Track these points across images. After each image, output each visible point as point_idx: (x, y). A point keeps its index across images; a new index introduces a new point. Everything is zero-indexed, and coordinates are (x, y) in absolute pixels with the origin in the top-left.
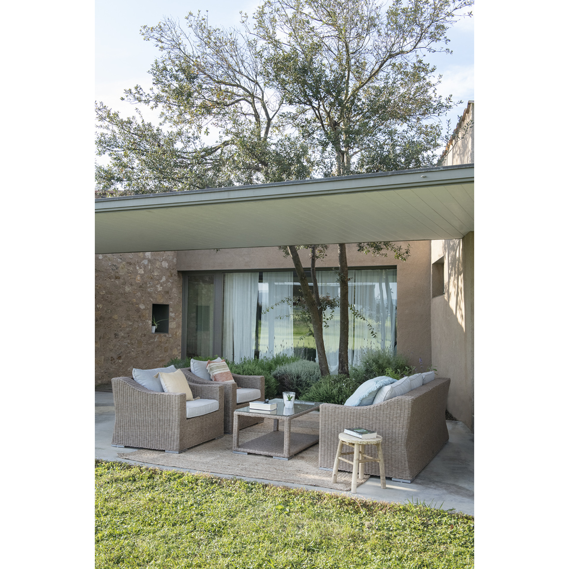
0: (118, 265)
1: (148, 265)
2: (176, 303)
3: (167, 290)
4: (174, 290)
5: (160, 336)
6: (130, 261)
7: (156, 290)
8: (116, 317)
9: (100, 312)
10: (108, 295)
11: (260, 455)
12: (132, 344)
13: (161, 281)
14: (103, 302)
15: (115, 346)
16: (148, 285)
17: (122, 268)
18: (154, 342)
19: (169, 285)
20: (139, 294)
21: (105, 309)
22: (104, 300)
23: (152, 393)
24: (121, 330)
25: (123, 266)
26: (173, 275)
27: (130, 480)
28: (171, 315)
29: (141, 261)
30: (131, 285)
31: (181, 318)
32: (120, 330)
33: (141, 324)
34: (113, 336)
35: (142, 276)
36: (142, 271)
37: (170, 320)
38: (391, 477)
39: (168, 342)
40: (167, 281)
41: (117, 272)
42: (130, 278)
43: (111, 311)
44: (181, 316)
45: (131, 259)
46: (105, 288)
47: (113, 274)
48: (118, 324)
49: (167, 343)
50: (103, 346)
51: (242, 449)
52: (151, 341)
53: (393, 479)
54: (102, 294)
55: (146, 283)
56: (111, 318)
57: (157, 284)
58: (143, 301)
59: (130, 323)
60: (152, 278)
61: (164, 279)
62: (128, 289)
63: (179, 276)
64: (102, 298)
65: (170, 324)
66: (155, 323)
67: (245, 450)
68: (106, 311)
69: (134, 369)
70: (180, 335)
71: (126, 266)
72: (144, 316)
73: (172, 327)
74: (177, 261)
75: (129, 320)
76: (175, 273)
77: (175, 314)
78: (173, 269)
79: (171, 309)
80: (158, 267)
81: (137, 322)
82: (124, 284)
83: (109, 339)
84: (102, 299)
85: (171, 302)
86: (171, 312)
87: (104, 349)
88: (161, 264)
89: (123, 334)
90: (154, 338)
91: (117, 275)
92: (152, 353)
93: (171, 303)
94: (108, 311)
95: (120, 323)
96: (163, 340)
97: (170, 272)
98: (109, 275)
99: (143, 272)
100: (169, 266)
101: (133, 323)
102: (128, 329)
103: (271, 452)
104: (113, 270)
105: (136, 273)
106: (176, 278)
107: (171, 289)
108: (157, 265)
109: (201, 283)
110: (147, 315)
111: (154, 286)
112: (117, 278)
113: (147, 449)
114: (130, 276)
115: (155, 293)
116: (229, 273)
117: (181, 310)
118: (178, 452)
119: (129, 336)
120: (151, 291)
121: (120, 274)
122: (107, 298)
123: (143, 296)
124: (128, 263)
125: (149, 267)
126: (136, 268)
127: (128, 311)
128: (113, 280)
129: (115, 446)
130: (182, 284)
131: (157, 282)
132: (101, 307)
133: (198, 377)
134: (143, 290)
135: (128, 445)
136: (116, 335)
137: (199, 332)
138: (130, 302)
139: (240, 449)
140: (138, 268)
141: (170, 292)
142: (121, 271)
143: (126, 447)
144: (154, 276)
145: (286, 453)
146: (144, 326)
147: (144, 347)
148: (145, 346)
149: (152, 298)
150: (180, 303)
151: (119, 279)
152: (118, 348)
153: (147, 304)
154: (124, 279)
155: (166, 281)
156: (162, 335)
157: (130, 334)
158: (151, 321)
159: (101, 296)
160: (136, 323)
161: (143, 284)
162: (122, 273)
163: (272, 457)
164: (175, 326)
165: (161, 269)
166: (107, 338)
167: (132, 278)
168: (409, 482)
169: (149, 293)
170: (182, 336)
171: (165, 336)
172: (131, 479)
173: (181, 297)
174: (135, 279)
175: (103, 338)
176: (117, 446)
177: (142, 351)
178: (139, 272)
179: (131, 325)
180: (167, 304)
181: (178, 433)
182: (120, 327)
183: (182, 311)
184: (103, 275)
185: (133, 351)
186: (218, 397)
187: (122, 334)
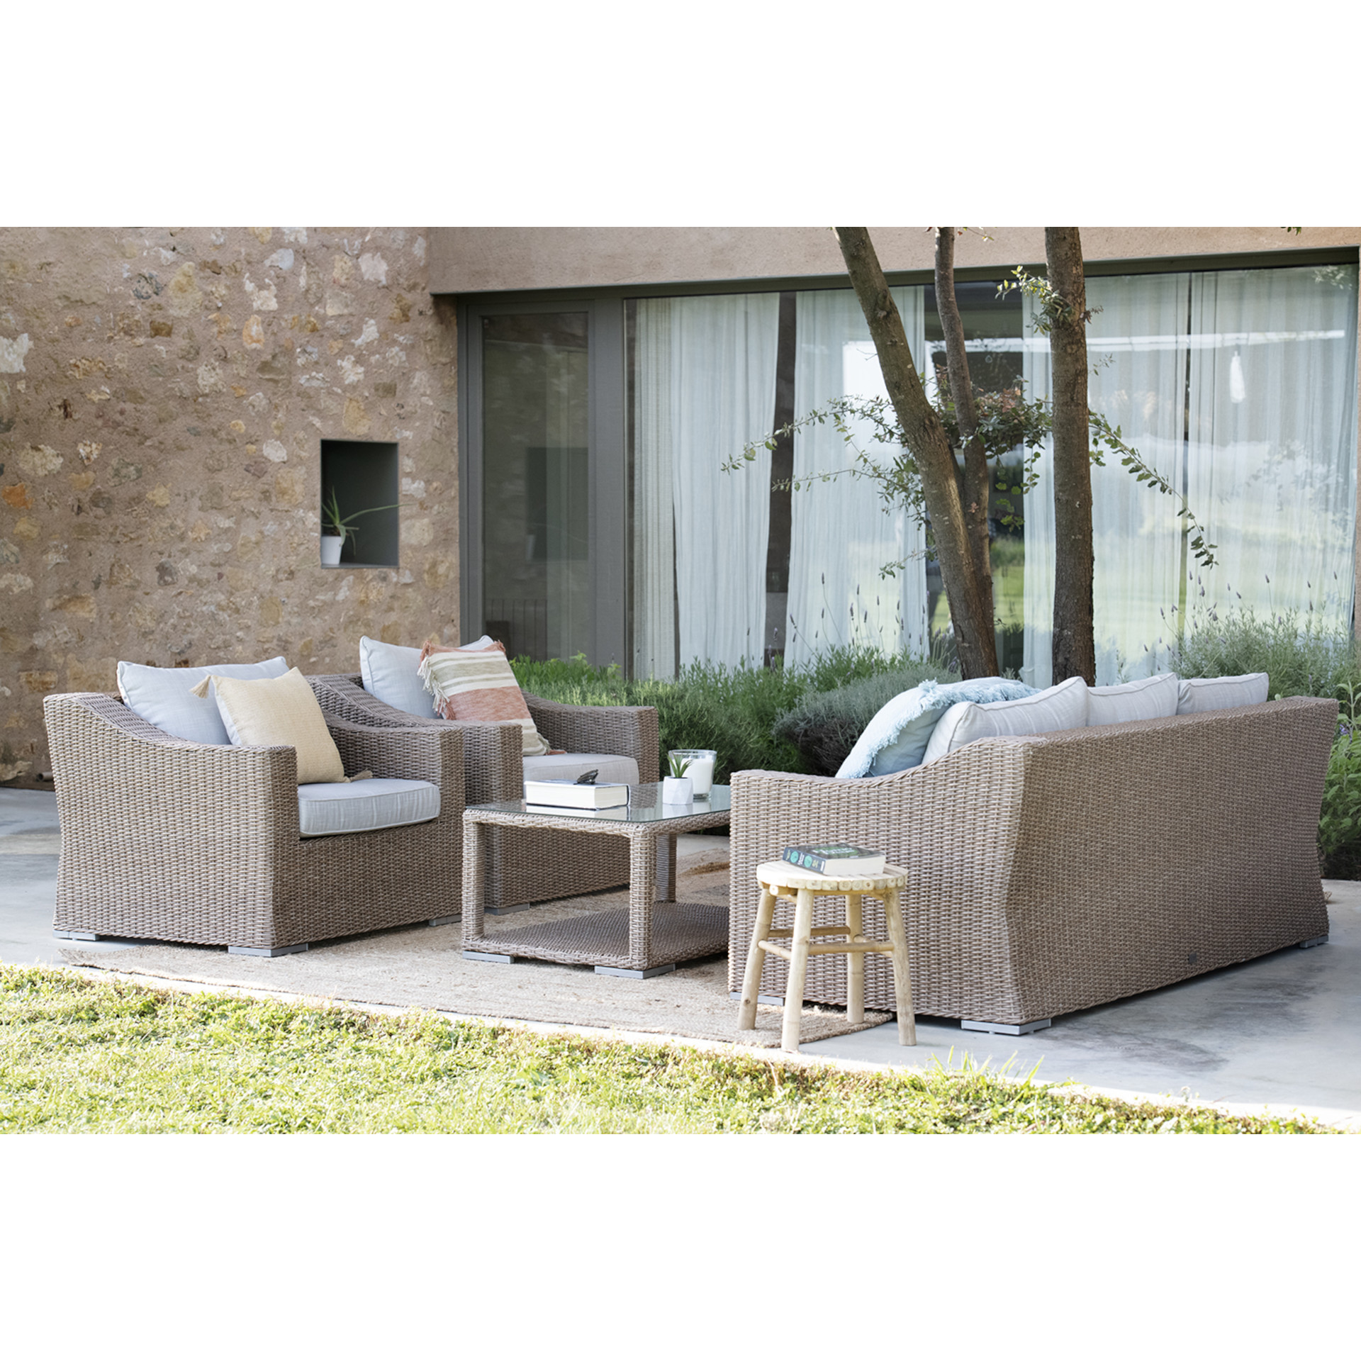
0: (162, 278)
1: (295, 273)
2: (428, 437)
3: (386, 380)
4: (420, 378)
5: (361, 578)
6: (214, 256)
7: (337, 379)
8: (159, 495)
9: (91, 474)
10: (122, 405)
11: (553, 963)
12: (237, 611)
13: (358, 342)
14: (105, 432)
15: (161, 617)
16: (300, 362)
17: (182, 289)
18: (333, 603)
19: (396, 355)
20: (259, 398)
21: (114, 462)
22: (105, 425)
23: (178, 745)
24: (186, 552)
25: (184, 281)
26: (413, 314)
27: (80, 1019)
28: (409, 487)
29: (264, 256)
30: (225, 359)
31: (457, 503)
32: (183, 551)
33: (271, 527)
34: (151, 576)
35: (270, 320)
36: (267, 301)
37: (403, 511)
38: (957, 1016)
39: (396, 605)
40: (385, 338)
41: (160, 307)
42: (215, 330)
43: (139, 471)
44: (454, 492)
45: (218, 247)
46: (108, 376)
47: (141, 312)
48: (172, 527)
49: (391, 609)
50: (112, 616)
51: (493, 945)
52: (321, 597)
53: (965, 1024)
54: (96, 398)
55: (288, 352)
56: (138, 499)
57: (341, 354)
58: (277, 427)
59: (225, 523)
60: (314, 330)
61: (370, 331)
62: (208, 376)
63: (440, 318)
64: (98, 417)
65: (403, 526)
66: (338, 523)
67: (503, 946)
68: (117, 473)
69: (120, 663)
70: (454, 574)
71: (196, 281)
72: (283, 493)
73: (414, 541)
74: (429, 249)
75: (218, 508)
76: (421, 306)
77: (428, 482)
78: (413, 287)
79: (406, 463)
80: (343, 281)
81: (256, 516)
82: (193, 354)
83: (133, 587)
84: (100, 423)
85: (408, 434)
86: (408, 475)
87: (114, 627)
88: (357, 267)
89: (193, 569)
90: (334, 587)
91: (158, 317)
92: (326, 651)
93: (404, 435)
94: (124, 471)
95: (179, 522)
96: (373, 596)
97: (399, 299)
98: (123, 317)
99: (273, 305)
100: (394, 275)
101: (237, 523)
102: (215, 548)
103: (589, 951)
104: (139, 297)
105: (244, 308)
106: (429, 326)
107: (406, 376)
108: (336, 273)
109: (548, 347)
110: (299, 488)
111: (327, 362)
112: (160, 331)
113: (169, 943)
114: (215, 322)
115: (330, 393)
116: (653, 302)
117: (454, 467)
118: (269, 953)
119: (220, 576)
120: (315, 383)
121: (173, 312)
122: (119, 418)
123: (276, 407)
124: (204, 265)
125: (303, 281)
126: (240, 287)
127: (213, 471)
128: (141, 340)
129: (65, 935)
130: (453, 353)
131: (336, 345)
132: (94, 456)
133: (386, 706)
134: (276, 382)
135: (105, 932)
136: (163, 570)
137: (551, 567)
138: (223, 434)
139: (484, 944)
140: (249, 286)
141: (400, 387)
142: (176, 301)
143: (101, 938)
144: (323, 318)
145: (635, 954)
146: (287, 533)
147: (289, 623)
148: (295, 620)
149: (319, 413)
150: (448, 434)
151: (169, 334)
152: (174, 627)
153: (299, 443)
154: (190, 335)
155: (380, 340)
156: (370, 572)
157: (226, 570)
158: (319, 512)
159: (93, 409)
160: (251, 520)
161: (274, 357)
162: (179, 307)
163: (589, 968)
164: (427, 537)
165: (356, 287)
166: (128, 582)
167: (228, 332)
168: (1016, 1030)
169: (303, 394)
170: (461, 579)
171: (384, 579)
172: (83, 1014)
173: (454, 410)
174: (239, 332)
175: (110, 583)
176: (72, 935)
177: (280, 639)
178: (256, 305)
179: (227, 530)
180: (386, 438)
181: (269, 885)
182: (182, 538)
183: (460, 469)
184: (98, 320)
185: (240, 640)
186: (439, 771)
187: (189, 567)
